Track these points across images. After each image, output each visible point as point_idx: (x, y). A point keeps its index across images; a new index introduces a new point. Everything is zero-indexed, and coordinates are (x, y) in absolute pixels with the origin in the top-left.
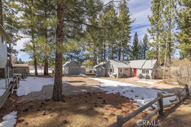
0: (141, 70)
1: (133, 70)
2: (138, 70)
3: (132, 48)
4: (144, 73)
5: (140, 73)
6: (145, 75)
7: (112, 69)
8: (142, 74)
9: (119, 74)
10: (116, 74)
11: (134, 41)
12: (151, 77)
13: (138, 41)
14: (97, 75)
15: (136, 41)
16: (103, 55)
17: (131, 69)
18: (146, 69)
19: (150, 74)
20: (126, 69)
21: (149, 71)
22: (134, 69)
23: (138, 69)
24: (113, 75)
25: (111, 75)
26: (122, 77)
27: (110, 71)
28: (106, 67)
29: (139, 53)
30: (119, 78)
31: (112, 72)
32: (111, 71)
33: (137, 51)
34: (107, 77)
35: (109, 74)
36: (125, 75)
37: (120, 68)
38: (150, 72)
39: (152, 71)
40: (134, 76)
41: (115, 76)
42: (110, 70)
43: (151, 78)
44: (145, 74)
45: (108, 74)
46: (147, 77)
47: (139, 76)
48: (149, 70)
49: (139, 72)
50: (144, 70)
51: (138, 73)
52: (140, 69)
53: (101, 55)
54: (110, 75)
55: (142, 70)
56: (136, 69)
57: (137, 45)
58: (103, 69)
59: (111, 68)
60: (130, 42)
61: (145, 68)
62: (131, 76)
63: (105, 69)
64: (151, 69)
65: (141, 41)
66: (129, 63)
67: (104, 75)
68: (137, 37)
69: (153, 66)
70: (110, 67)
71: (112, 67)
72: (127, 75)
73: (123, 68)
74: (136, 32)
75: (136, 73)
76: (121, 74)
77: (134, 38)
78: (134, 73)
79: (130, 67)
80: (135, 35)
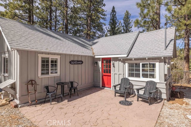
0: (127, 64)
1: (100, 63)
2: (116, 63)
4: (138, 76)
5: (121, 77)
6: (138, 82)
8: (130, 78)
12: (163, 91)
13: (117, 21)
15: (113, 20)
17: (95, 61)
18: (144, 59)
19: (160, 81)
20: (76, 61)
21: (154, 65)
23: (116, 59)
27: (4, 72)
36: (63, 84)
37: (36, 53)
38: (160, 70)
40: (104, 86)
43: (164, 96)
44: (142, 79)
48: (157, 64)
49: (119, 72)
50: (138, 65)
51: (117, 76)
52: (124, 61)
55: (131, 65)
56: (108, 60)
59: (6, 55)
61: (141, 56)
62: (94, 86)
64: (164, 60)
66: (94, 44)
69: (171, 47)
70: (4, 52)
72: (75, 85)
73: (58, 57)
74: (113, 6)
75: (108, 74)
76: (45, 83)
77: (111, 15)
78: (104, 74)
79: (92, 55)
80: (112, 10)
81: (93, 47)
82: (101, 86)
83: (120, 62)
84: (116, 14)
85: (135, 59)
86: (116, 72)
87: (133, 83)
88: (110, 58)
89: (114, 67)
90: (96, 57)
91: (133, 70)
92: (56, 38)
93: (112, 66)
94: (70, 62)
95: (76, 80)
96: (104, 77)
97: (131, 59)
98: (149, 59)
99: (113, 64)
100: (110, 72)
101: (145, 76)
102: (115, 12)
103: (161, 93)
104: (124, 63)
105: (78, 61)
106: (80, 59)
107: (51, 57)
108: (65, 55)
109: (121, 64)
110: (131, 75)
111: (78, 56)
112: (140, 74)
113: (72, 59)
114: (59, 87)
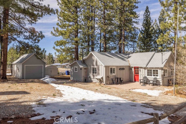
0: (146, 70)
1: (133, 69)
2: (141, 69)
3: (141, 32)
4: (151, 75)
5: (144, 76)
6: (151, 78)
7: (95, 69)
8: (148, 77)
9: (107, 77)
10: (102, 78)
11: (144, 20)
12: (161, 82)
13: (151, 21)
14: (72, 79)
15: (147, 21)
16: (91, 44)
17: (130, 68)
18: (153, 68)
19: (159, 78)
20: (122, 69)
21: (157, 71)
22: (135, 68)
23: (141, 68)
24: (97, 79)
25: (95, 80)
26: (113, 83)
27: (93, 73)
28: (87, 65)
29: (153, 40)
30: (107, 84)
31: (96, 73)
32: (95, 71)
33: (150, 37)
34: (87, 82)
35: (92, 77)
36: (118, 78)
37: (109, 66)
38: (160, 72)
39: (162, 71)
40: (135, 81)
41: (101, 81)
42: (93, 70)
43: (161, 84)
45: (90, 77)
46: (155, 83)
47: (142, 81)
48: (159, 70)
49: (143, 74)
50: (151, 71)
51: (142, 76)
52: (145, 68)
53: (86, 44)
54: (93, 80)
55: (148, 71)
56: (138, 68)
57: (149, 28)
58: (81, 69)
59: (95, 67)
60: (136, 23)
61: (152, 67)
62: (130, 81)
63: (85, 69)
64: (162, 69)
65: (156, 21)
67: (82, 79)
68: (149, 14)
69: (164, 63)
70: (93, 65)
71: (97, 65)
72: (122, 79)
73: (115, 67)
74: (147, 6)
75: (138, 75)
76: (111, 78)
77: (144, 16)
78: (135, 75)
79: (129, 65)
80: (145, 11)
81: (129, 59)
82: (134, 81)
83: (143, 69)
84: (150, 14)
85: (150, 68)
86: (141, 74)
87: (149, 79)
88: (138, 67)
89: (140, 71)
90: (131, 66)
91: (149, 73)
92: (111, 57)
93: (139, 71)
94: (119, 69)
95: (122, 77)
96: (135, 76)
97: (148, 68)
98: (155, 68)
99: (140, 70)
100: (138, 74)
101: (154, 76)
102: (149, 12)
103: (160, 83)
104: (145, 69)
105: (122, 68)
106: (123, 68)
107: (113, 67)
108: (118, 66)
109: (144, 70)
110: (148, 75)
111: (122, 66)
112: (152, 75)
113: (120, 68)
114: (116, 79)
